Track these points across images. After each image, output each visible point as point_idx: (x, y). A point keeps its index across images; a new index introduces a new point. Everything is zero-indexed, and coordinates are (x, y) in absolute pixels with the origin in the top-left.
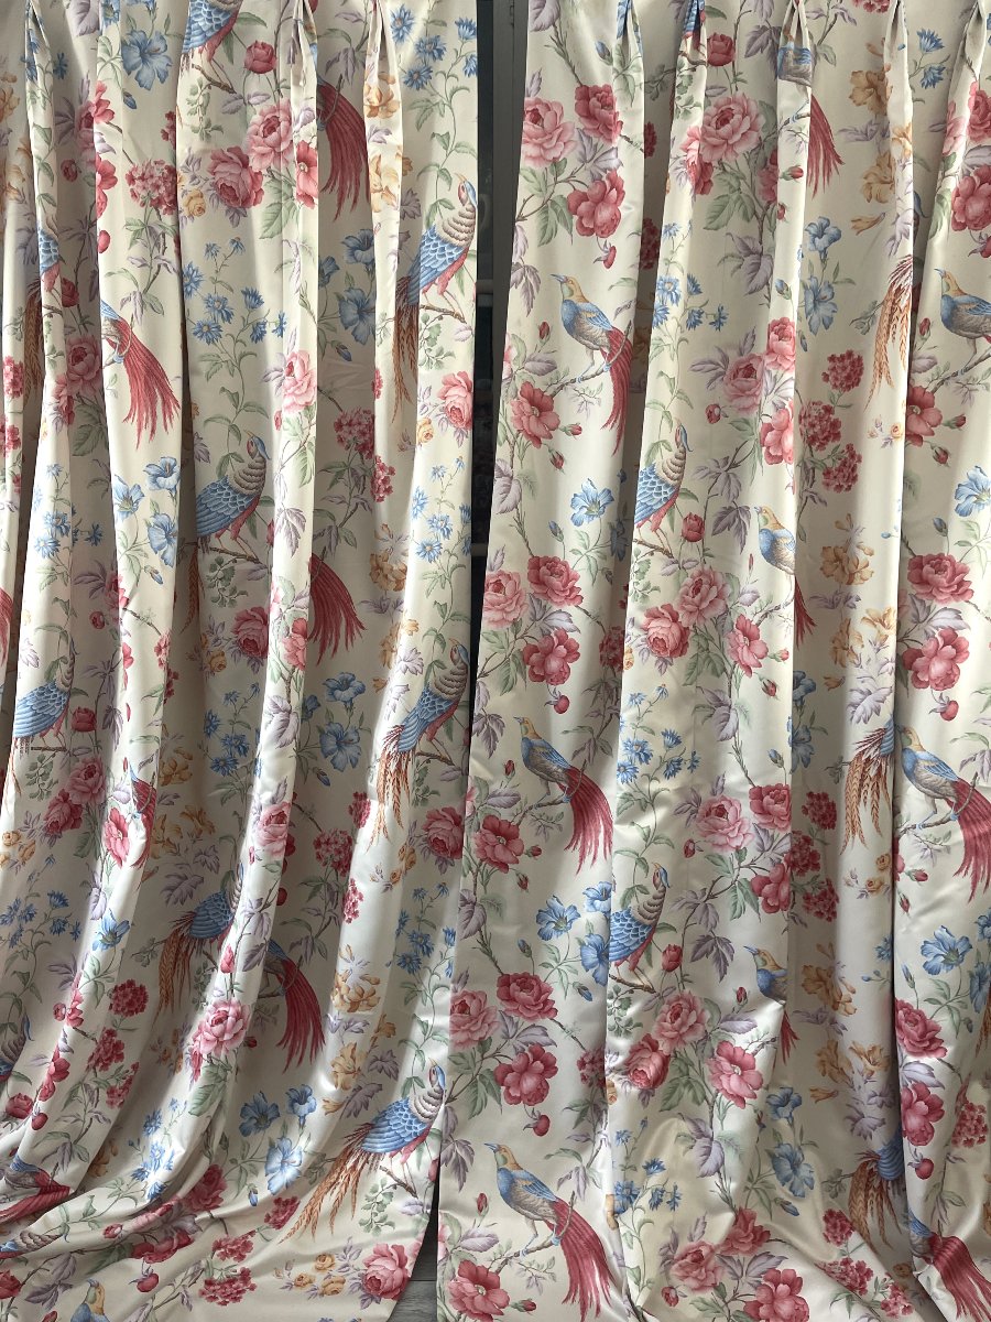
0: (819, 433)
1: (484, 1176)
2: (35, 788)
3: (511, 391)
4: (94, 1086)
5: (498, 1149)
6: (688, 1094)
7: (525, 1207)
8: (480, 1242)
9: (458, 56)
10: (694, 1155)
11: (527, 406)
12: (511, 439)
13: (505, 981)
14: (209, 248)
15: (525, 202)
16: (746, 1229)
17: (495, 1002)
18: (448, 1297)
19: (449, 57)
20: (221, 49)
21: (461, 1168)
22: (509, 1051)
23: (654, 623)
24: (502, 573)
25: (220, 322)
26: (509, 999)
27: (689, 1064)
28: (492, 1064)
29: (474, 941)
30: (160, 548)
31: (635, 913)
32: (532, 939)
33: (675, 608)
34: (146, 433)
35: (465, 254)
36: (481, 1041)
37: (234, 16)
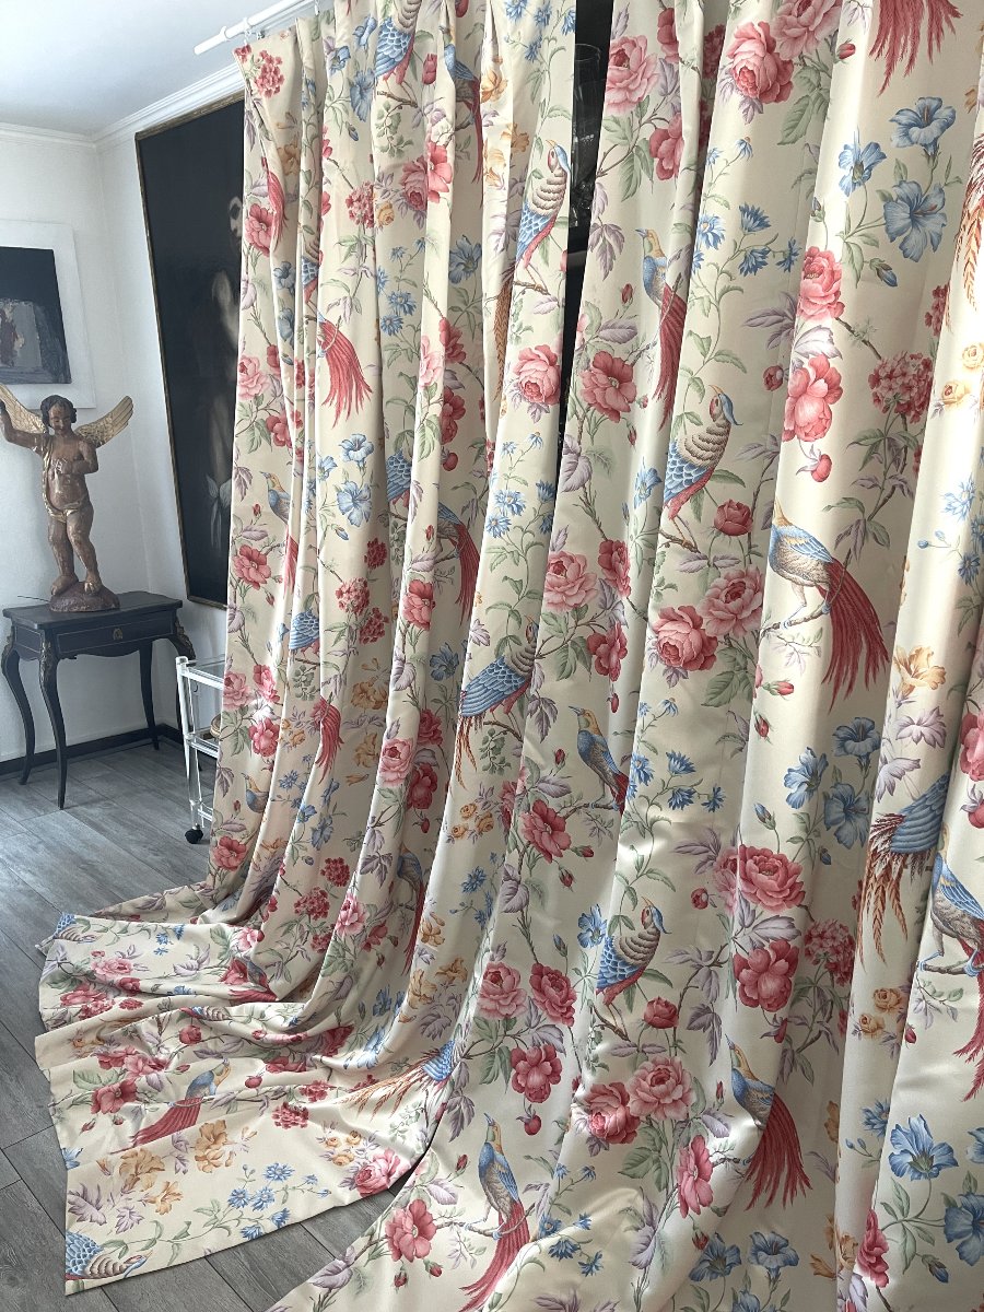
0: (916, 397)
1: (472, 1142)
2: (299, 691)
3: (583, 363)
4: (306, 929)
5: (492, 1124)
6: (653, 1173)
7: (492, 1190)
8: (444, 1194)
9: (561, 16)
10: (634, 1238)
12: (581, 414)
13: (539, 971)
14: (395, 252)
15: (605, 155)
17: (525, 985)
18: (389, 1219)
21: (459, 1123)
22: (527, 1038)
23: (668, 626)
24: (563, 555)
25: (402, 315)
26: (539, 989)
27: (663, 1141)
28: (511, 1044)
29: (514, 918)
30: (347, 510)
31: (616, 944)
32: (570, 941)
33: (699, 611)
34: (344, 413)
35: (553, 221)
36: (507, 1017)
37: (412, 36)
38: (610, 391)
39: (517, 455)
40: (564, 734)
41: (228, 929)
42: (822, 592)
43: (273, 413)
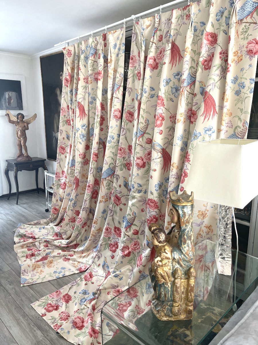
1: (101, 261)
2: (71, 176)
3: (125, 112)
4: (71, 225)
5: (105, 258)
6: (133, 262)
7: (104, 269)
8: (95, 271)
9: (122, 50)
10: (129, 274)
11: (128, 115)
12: (125, 121)
13: (115, 228)
14: (92, 89)
15: (129, 75)
17: (113, 231)
18: (85, 275)
21: (99, 258)
22: (113, 241)
23: (138, 160)
24: (121, 147)
25: (93, 101)
26: (115, 231)
27: (135, 256)
28: (109, 242)
29: (111, 218)
30: (82, 138)
31: (128, 220)
32: (121, 222)
33: (143, 158)
34: (82, 119)
35: (120, 86)
36: (109, 237)
37: (96, 49)
38: (130, 117)
39: (113, 128)
40: (121, 181)
41: (54, 227)
42: (161, 153)
43: (68, 119)
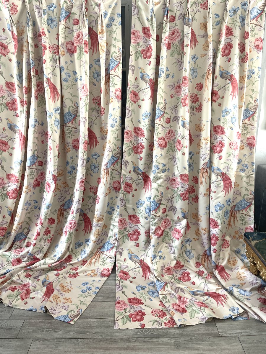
0: (194, 100)
1: (126, 255)
2: (31, 177)
3: (129, 92)
4: (45, 239)
5: (128, 250)
6: (167, 238)
7: (134, 261)
8: (124, 267)
9: (117, 21)
10: (169, 250)
11: (133, 95)
12: (129, 102)
13: (130, 216)
14: (66, 62)
15: (132, 52)
16: (179, 265)
17: (127, 220)
18: (118, 276)
19: (115, 21)
20: (68, 20)
21: (121, 253)
22: (130, 230)
23: (160, 141)
24: (128, 131)
25: (68, 78)
26: (131, 220)
27: (168, 232)
28: (127, 233)
29: (123, 208)
31: (156, 201)
32: (135, 208)
33: (164, 137)
35: (119, 63)
36: (125, 228)
37: (70, 13)
38: (134, 98)
39: (116, 110)
40: (130, 167)
43: (8, 101)
